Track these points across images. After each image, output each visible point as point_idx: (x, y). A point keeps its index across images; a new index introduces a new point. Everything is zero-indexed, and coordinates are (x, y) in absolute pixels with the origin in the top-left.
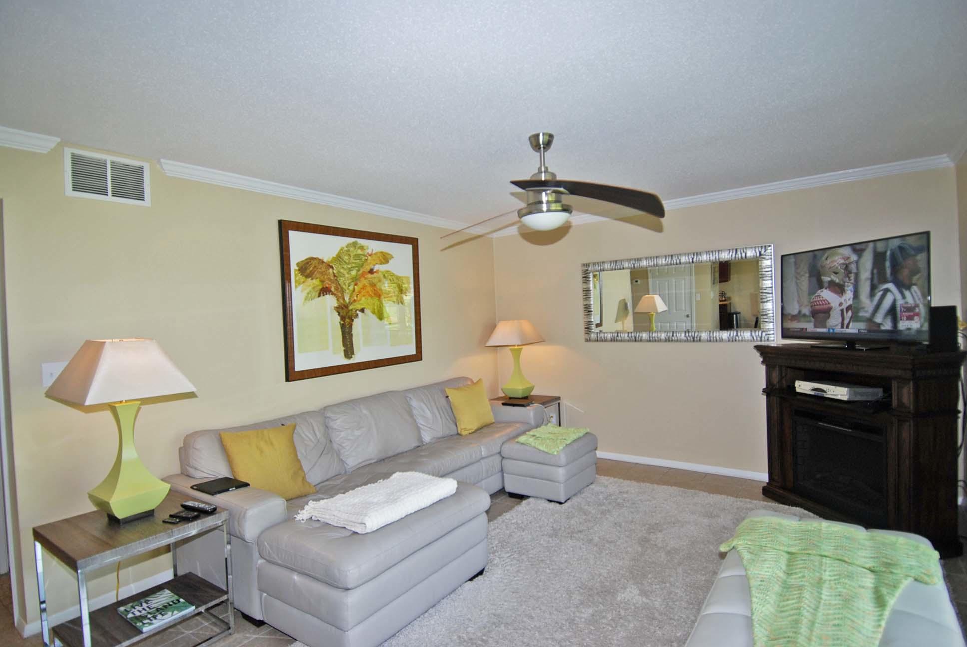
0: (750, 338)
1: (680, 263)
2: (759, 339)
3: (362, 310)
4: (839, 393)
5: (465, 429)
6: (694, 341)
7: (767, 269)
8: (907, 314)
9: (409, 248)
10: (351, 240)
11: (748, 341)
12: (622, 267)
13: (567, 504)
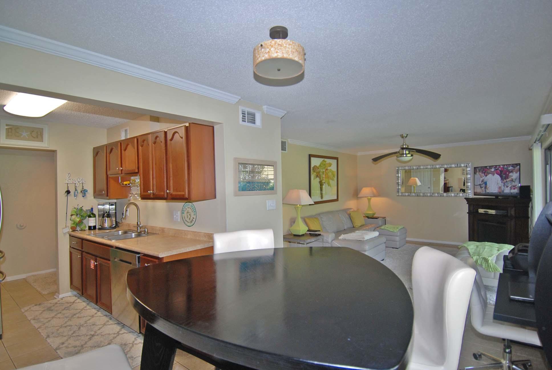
0: (462, 195)
1: (436, 168)
2: (465, 196)
3: (325, 183)
4: (492, 212)
5: (357, 226)
6: (441, 196)
7: (469, 171)
8: (514, 188)
9: (336, 161)
10: (323, 159)
11: (461, 196)
12: (413, 168)
13: (400, 249)
